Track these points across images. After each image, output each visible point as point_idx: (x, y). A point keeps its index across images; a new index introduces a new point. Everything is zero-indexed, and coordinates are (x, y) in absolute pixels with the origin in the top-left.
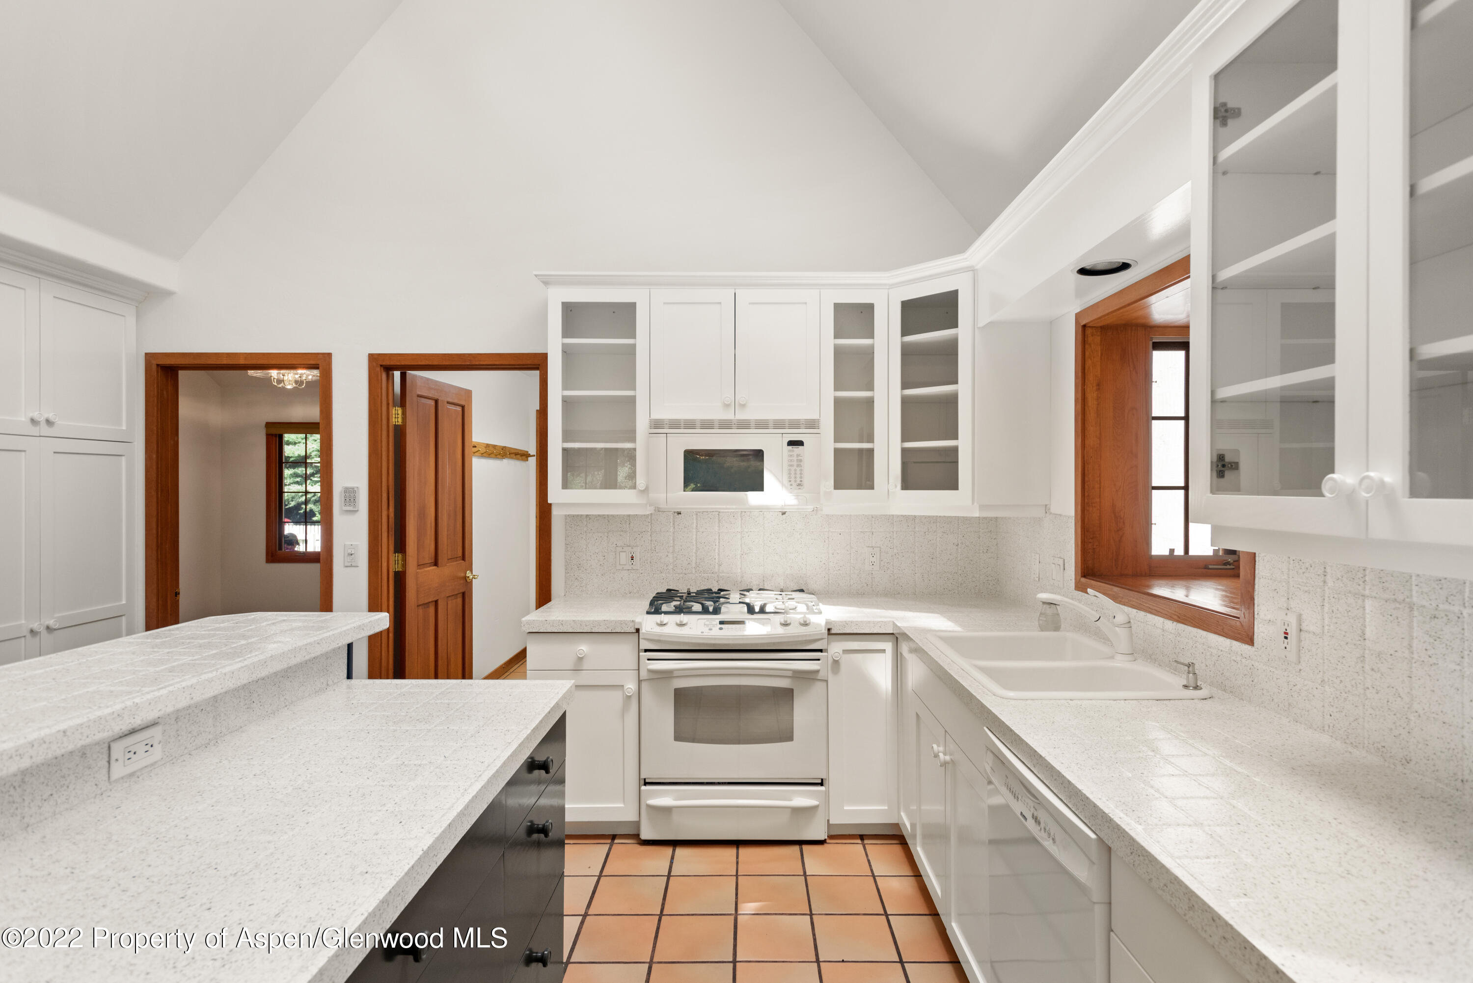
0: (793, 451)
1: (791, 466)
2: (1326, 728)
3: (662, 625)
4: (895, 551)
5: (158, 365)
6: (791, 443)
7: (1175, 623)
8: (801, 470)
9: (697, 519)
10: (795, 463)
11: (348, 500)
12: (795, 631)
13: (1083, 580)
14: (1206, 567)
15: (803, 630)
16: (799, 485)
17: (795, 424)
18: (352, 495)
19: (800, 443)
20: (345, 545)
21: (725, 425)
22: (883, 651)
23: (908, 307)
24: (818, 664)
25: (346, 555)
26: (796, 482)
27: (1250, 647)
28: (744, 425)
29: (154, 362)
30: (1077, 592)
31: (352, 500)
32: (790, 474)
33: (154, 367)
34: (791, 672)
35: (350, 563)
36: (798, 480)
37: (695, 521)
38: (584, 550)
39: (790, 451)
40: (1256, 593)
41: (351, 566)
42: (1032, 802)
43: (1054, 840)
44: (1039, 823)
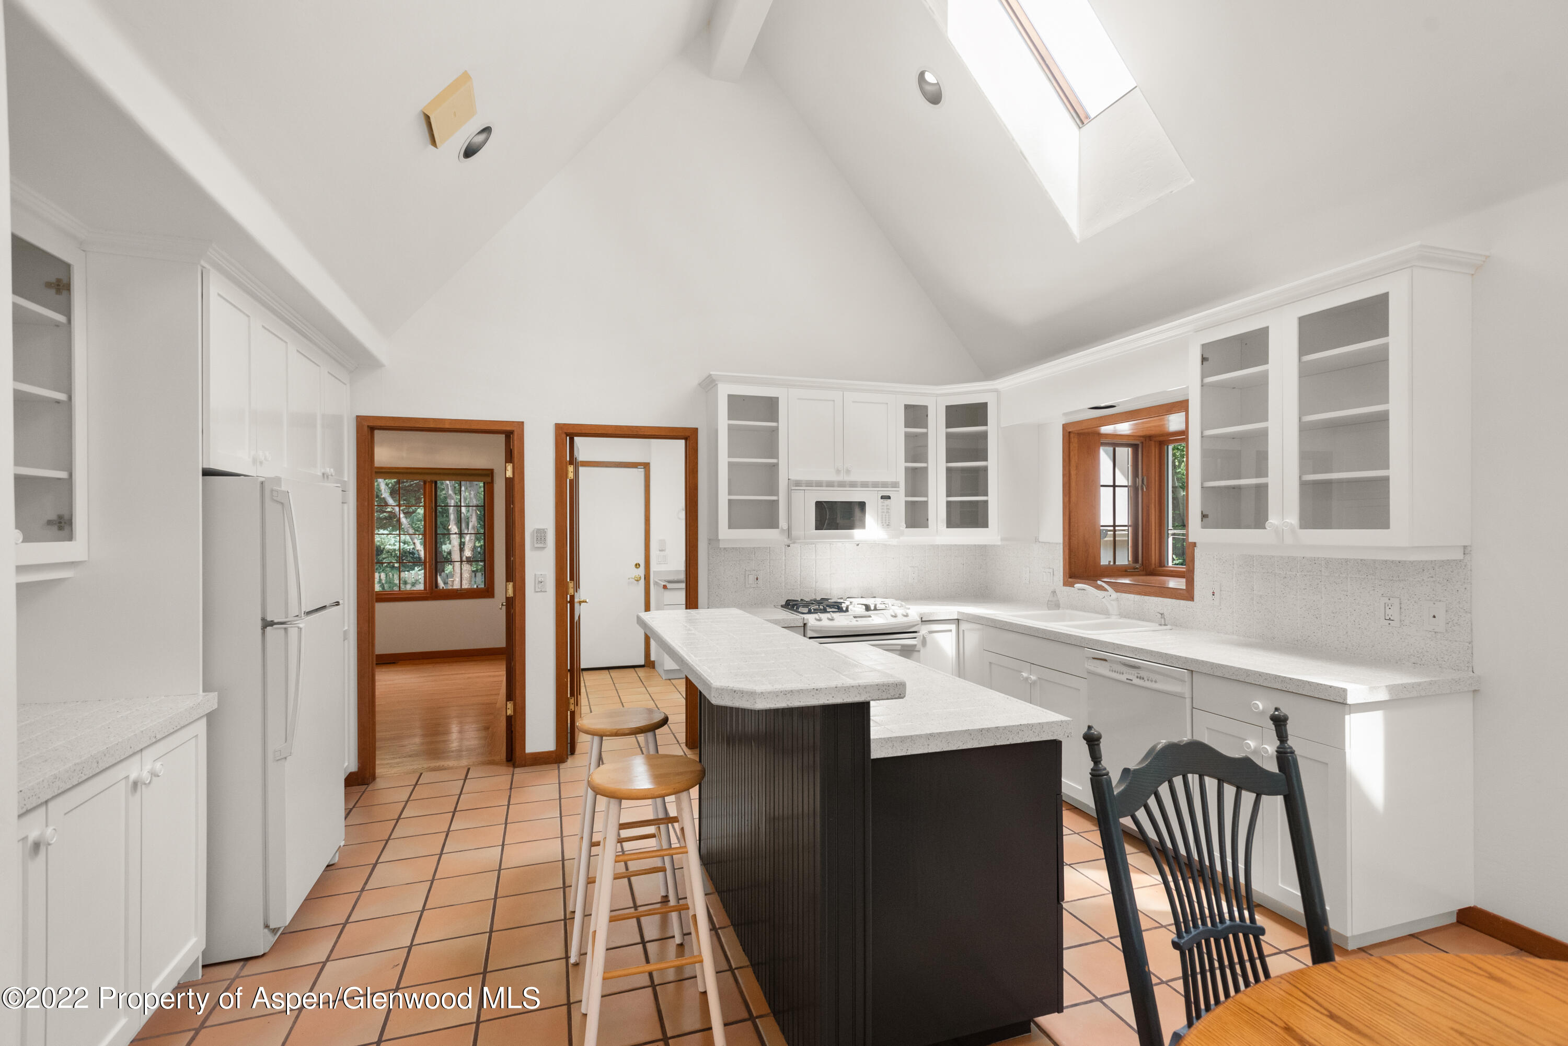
0: (884, 502)
1: (883, 512)
2: (1235, 632)
3: (820, 620)
4: (927, 569)
5: (368, 426)
6: (883, 497)
7: (1142, 596)
8: (889, 515)
9: (801, 550)
10: (885, 511)
11: (539, 538)
12: (901, 620)
13: (1070, 580)
14: (1126, 571)
15: (905, 619)
16: (888, 525)
17: (885, 485)
18: (543, 535)
19: (889, 498)
20: (535, 575)
21: (842, 484)
22: (951, 631)
23: (950, 409)
24: (916, 641)
25: (537, 582)
26: (886, 523)
27: (1192, 602)
28: (853, 485)
29: (366, 424)
30: (1065, 587)
31: (543, 539)
32: (882, 518)
33: (366, 429)
34: (900, 646)
35: (540, 589)
36: (887, 522)
37: (799, 551)
38: (722, 574)
39: (882, 502)
40: (1195, 576)
41: (541, 591)
42: (1135, 671)
43: (1156, 682)
44: (1143, 679)
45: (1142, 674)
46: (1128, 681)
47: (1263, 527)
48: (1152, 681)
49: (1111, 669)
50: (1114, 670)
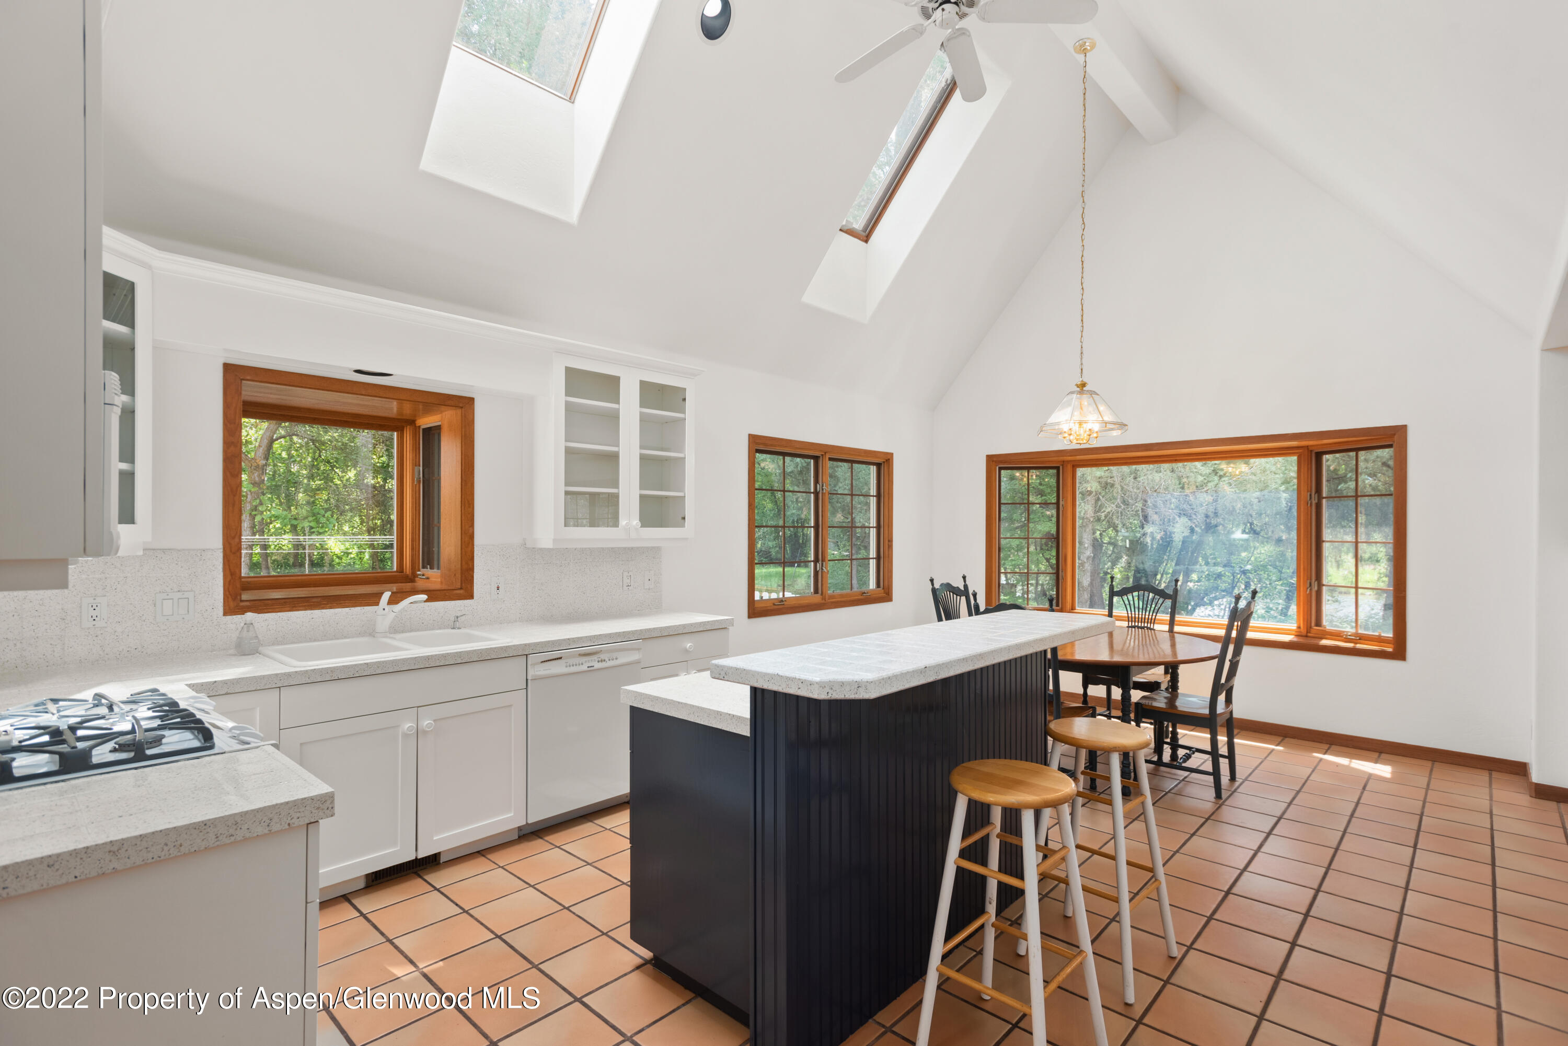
27: (472, 600)
40: (474, 575)
42: (595, 657)
43: (616, 659)
44: (604, 660)
45: (602, 656)
46: (590, 669)
47: (617, 526)
48: (613, 660)
49: (568, 664)
50: (571, 664)
